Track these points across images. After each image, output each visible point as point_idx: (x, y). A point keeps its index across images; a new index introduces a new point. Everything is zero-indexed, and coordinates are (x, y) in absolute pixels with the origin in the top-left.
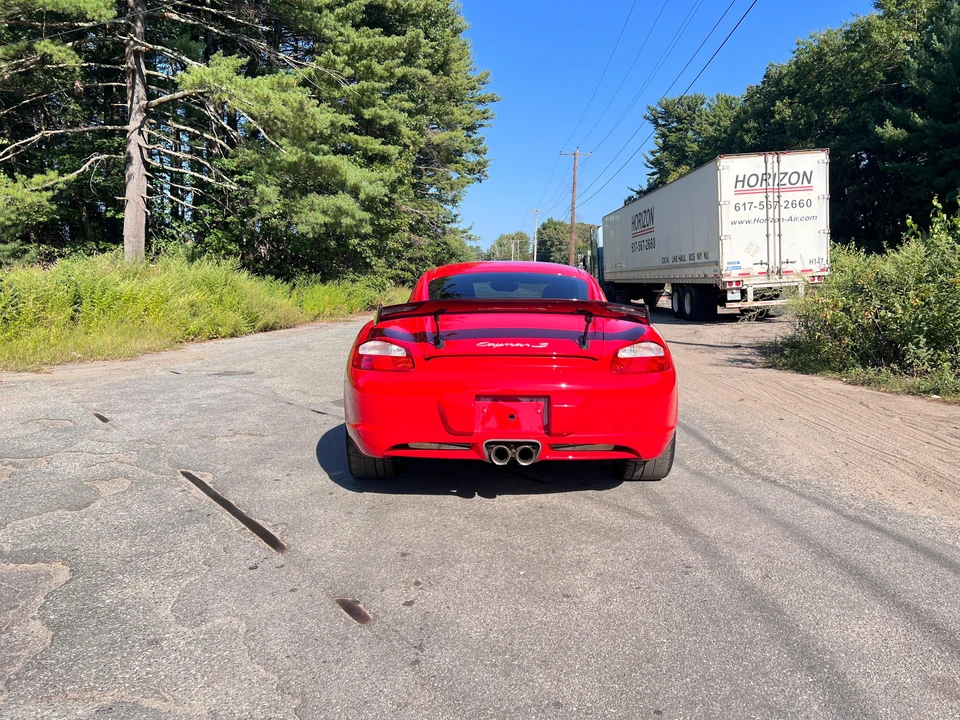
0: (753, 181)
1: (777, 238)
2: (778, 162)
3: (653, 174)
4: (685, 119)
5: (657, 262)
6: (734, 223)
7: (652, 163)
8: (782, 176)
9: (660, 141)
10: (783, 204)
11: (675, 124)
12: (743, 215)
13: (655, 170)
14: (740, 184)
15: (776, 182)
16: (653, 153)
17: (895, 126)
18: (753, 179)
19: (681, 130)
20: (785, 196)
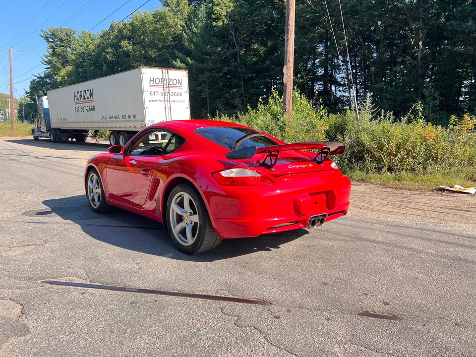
0: (157, 81)
1: (169, 110)
2: (168, 73)
3: (48, 68)
4: (65, 40)
5: (98, 118)
6: (150, 101)
7: (46, 62)
8: (170, 80)
9: (51, 51)
10: (171, 94)
11: (59, 43)
12: (154, 98)
13: (49, 66)
14: (152, 82)
15: (168, 83)
16: (46, 56)
17: (181, 62)
18: (158, 80)
19: (62, 46)
20: (172, 90)
